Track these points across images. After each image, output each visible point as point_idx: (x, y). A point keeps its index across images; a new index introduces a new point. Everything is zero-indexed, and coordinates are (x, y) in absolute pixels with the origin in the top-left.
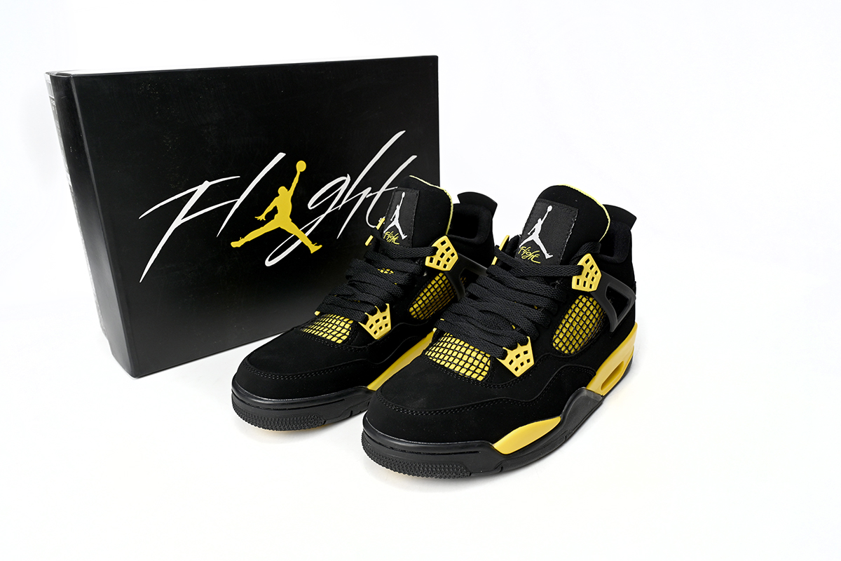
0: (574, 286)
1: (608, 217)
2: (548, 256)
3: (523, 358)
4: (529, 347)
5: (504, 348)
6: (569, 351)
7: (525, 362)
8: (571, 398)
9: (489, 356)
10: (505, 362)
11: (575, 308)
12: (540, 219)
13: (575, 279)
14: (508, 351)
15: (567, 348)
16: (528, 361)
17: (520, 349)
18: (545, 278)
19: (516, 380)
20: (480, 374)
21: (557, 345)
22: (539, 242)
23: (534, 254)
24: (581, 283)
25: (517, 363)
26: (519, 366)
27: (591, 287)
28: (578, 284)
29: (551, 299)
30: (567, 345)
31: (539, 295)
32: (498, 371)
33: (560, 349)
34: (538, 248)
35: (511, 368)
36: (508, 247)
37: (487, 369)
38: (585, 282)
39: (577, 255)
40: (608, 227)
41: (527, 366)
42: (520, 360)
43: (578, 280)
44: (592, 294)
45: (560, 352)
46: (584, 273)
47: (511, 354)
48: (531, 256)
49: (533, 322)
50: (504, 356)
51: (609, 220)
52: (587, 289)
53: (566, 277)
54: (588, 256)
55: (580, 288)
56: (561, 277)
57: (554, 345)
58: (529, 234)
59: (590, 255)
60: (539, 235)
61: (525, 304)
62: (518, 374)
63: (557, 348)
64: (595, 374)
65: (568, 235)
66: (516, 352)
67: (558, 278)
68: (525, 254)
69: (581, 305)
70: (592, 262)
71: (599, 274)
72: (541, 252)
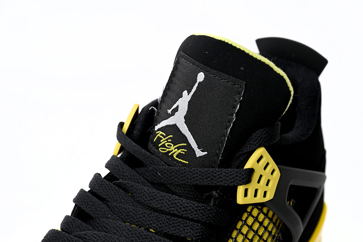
0: (240, 200)
1: (291, 89)
2: (199, 153)
11: (242, 227)
12: (185, 92)
13: (241, 190)
18: (196, 187)
22: (184, 129)
23: (178, 148)
24: (251, 193)
27: (265, 196)
28: (246, 195)
31: (187, 219)
34: (184, 139)
36: (138, 126)
38: (256, 191)
40: (291, 101)
43: (246, 190)
44: (266, 204)
46: (255, 177)
48: (174, 151)
51: (292, 93)
52: (260, 199)
53: (228, 187)
54: (261, 151)
55: (250, 199)
56: (221, 186)
58: (169, 111)
59: (263, 149)
60: (185, 117)
65: (230, 122)
67: (216, 188)
68: (164, 146)
69: (250, 221)
70: (267, 158)
71: (277, 173)
72: (189, 145)
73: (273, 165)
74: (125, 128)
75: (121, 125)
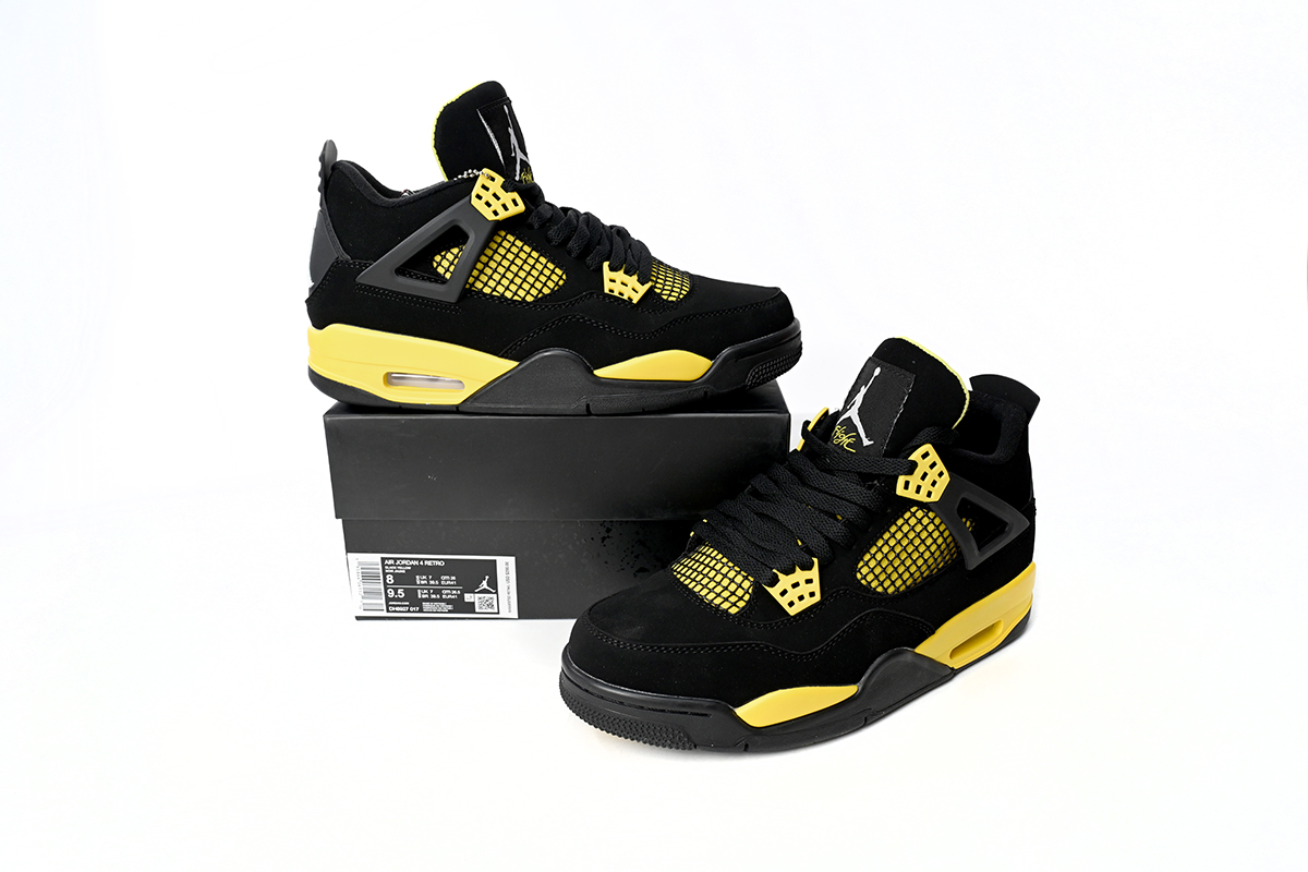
0: (900, 491)
2: (866, 442)
3: (804, 589)
4: (814, 573)
5: (774, 571)
6: (885, 589)
7: (807, 596)
8: (878, 660)
9: (752, 579)
10: (774, 592)
11: (902, 524)
12: (864, 387)
13: (901, 480)
14: (781, 576)
15: (881, 584)
16: (812, 594)
17: (800, 575)
18: (860, 474)
19: (788, 620)
20: (734, 604)
21: (864, 578)
22: (857, 421)
23: (849, 438)
24: (913, 487)
25: (793, 595)
26: (796, 601)
27: (929, 496)
28: (907, 488)
29: (860, 506)
30: (882, 578)
31: (844, 499)
32: (761, 602)
33: (869, 583)
34: (855, 429)
35: (783, 602)
37: (747, 597)
38: (919, 487)
39: (911, 445)
40: (967, 407)
41: (809, 602)
42: (798, 591)
43: (908, 482)
44: (931, 506)
45: (868, 588)
46: (919, 472)
47: (785, 581)
48: (845, 440)
49: (827, 538)
50: (774, 581)
52: (922, 497)
53: (888, 477)
54: (928, 447)
55: (910, 494)
56: (883, 475)
57: (859, 576)
58: (849, 407)
59: (930, 445)
60: (859, 409)
61: (821, 511)
62: (792, 611)
63: (863, 582)
64: (933, 633)
65: (897, 412)
66: (793, 578)
67: (877, 477)
68: (838, 437)
69: (913, 521)
70: (934, 456)
71: (946, 478)
72: (858, 434)
73: (940, 466)
74: (810, 428)
75: (807, 423)
